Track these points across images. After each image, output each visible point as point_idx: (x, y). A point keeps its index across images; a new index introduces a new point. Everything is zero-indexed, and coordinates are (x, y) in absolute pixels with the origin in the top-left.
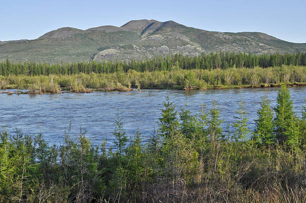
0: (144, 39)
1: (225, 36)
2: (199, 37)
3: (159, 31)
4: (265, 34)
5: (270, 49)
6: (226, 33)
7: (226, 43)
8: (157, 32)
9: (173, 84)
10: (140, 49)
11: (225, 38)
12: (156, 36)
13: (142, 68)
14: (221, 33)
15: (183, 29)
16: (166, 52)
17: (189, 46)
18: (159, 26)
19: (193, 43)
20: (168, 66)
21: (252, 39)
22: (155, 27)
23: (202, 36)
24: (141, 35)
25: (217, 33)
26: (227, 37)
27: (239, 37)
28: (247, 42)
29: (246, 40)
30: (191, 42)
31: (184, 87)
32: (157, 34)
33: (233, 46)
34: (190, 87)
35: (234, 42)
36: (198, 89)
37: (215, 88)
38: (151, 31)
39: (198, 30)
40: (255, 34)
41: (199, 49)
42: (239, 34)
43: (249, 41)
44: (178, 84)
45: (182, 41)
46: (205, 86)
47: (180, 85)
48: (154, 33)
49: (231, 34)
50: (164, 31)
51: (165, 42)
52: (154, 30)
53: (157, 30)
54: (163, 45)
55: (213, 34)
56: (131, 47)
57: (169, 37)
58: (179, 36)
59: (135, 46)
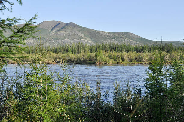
0: (53, 34)
1: (107, 34)
2: (90, 34)
3: (64, 29)
4: (133, 34)
5: (136, 43)
6: (108, 32)
7: (108, 39)
8: (62, 29)
9: (86, 60)
10: (50, 41)
11: (107, 35)
12: (61, 32)
14: (105, 32)
15: (80, 28)
16: (68, 42)
17: (83, 39)
18: (63, 25)
19: (87, 38)
21: (125, 37)
22: (61, 26)
23: (92, 34)
24: (51, 31)
25: (102, 32)
26: (109, 34)
27: (116, 35)
28: (122, 39)
29: (121, 37)
30: (85, 37)
31: (95, 62)
32: (62, 31)
33: (112, 41)
34: (100, 62)
35: (114, 38)
36: (105, 64)
37: (118, 64)
38: (58, 29)
39: (90, 29)
40: (127, 34)
41: (90, 42)
42: (117, 33)
43: (123, 38)
44: (89, 61)
45: (79, 36)
47: (91, 61)
48: (60, 30)
49: (111, 33)
50: (67, 29)
51: (67, 36)
52: (60, 28)
53: (62, 28)
54: (66, 38)
55: (99, 32)
56: (44, 39)
57: (70, 33)
58: (77, 33)
59: (46, 38)
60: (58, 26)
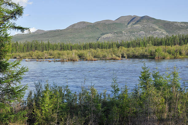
0: (130, 27)
2: (164, 26)
3: (139, 22)
6: (182, 23)
7: (182, 29)
9: (148, 55)
10: (127, 34)
11: (181, 26)
12: (137, 25)
13: (128, 46)
14: (179, 23)
15: (154, 21)
16: (143, 35)
17: (158, 31)
18: (139, 19)
19: (161, 29)
20: (144, 44)
22: (136, 20)
23: (167, 25)
24: (128, 25)
25: (176, 22)
26: (183, 25)
30: (159, 29)
31: (155, 57)
32: (137, 24)
33: (187, 30)
34: (158, 57)
36: (164, 58)
37: (175, 58)
38: (134, 22)
39: (164, 21)
41: (165, 33)
44: (151, 55)
45: (153, 28)
46: (169, 56)
48: (136, 24)
50: (141, 22)
51: (143, 29)
52: (136, 22)
53: (137, 22)
54: (141, 31)
55: (173, 23)
56: (121, 33)
57: (145, 26)
58: (151, 25)
59: (123, 32)
60: (134, 20)
